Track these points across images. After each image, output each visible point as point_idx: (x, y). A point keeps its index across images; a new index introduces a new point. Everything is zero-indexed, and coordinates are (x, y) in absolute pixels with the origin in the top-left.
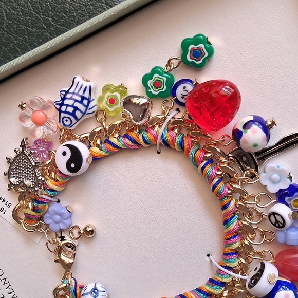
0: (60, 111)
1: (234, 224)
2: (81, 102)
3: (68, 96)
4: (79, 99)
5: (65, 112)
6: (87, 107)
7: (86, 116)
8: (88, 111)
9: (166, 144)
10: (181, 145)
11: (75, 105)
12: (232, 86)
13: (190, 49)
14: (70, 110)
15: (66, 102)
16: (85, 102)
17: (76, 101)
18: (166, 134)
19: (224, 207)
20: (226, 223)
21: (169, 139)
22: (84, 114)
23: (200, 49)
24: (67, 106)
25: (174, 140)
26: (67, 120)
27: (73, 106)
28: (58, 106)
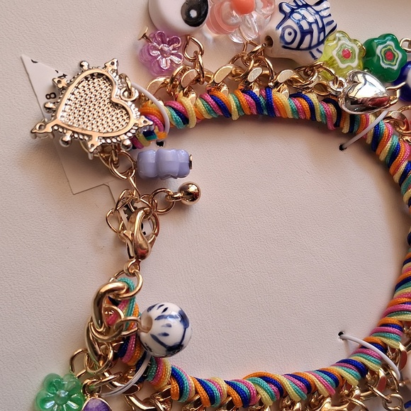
0: (288, 15)
2: (320, 31)
3: (310, 9)
5: (296, 22)
6: (319, 43)
8: (314, 51)
9: (376, 142)
10: (394, 153)
15: (303, 12)
16: (322, 36)
17: (316, 22)
21: (386, 135)
24: (304, 18)
25: (388, 138)
26: (290, 34)
27: (310, 24)
28: (287, 10)
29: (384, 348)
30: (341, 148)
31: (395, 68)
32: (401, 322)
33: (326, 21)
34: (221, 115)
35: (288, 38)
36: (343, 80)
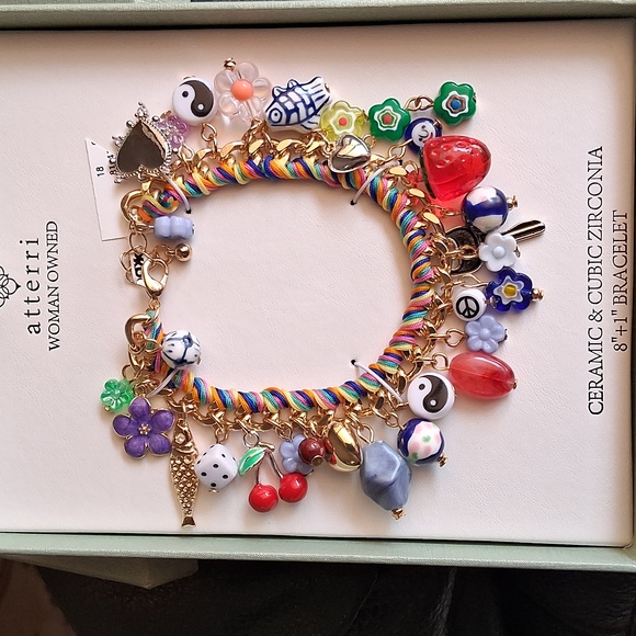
0: (276, 99)
1: (416, 321)
2: (307, 107)
3: (298, 90)
4: (308, 102)
5: (282, 104)
6: (309, 117)
7: (298, 128)
8: (305, 124)
9: (374, 195)
10: (392, 203)
11: (298, 105)
12: (484, 148)
13: (451, 94)
14: (290, 106)
15: (291, 94)
16: (311, 110)
17: (303, 101)
18: (378, 181)
19: (417, 295)
20: (407, 315)
21: (380, 187)
22: (299, 122)
23: (462, 101)
24: (290, 99)
25: (385, 191)
26: (276, 115)
27: (295, 104)
28: (277, 94)
29: (383, 375)
30: (352, 203)
31: (395, 129)
32: (400, 351)
33: (314, 98)
34: (228, 183)
35: (275, 119)
36: (334, 143)
